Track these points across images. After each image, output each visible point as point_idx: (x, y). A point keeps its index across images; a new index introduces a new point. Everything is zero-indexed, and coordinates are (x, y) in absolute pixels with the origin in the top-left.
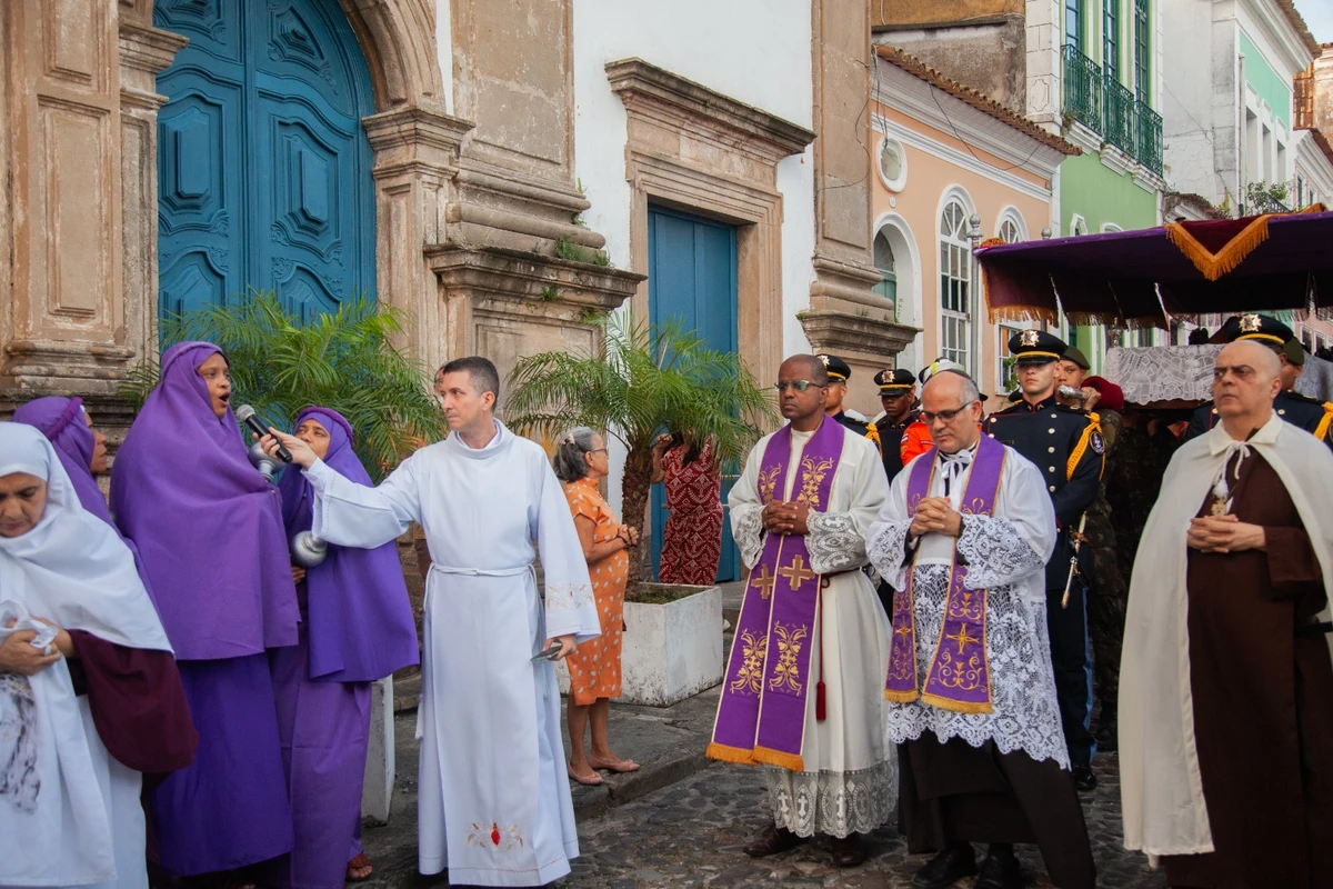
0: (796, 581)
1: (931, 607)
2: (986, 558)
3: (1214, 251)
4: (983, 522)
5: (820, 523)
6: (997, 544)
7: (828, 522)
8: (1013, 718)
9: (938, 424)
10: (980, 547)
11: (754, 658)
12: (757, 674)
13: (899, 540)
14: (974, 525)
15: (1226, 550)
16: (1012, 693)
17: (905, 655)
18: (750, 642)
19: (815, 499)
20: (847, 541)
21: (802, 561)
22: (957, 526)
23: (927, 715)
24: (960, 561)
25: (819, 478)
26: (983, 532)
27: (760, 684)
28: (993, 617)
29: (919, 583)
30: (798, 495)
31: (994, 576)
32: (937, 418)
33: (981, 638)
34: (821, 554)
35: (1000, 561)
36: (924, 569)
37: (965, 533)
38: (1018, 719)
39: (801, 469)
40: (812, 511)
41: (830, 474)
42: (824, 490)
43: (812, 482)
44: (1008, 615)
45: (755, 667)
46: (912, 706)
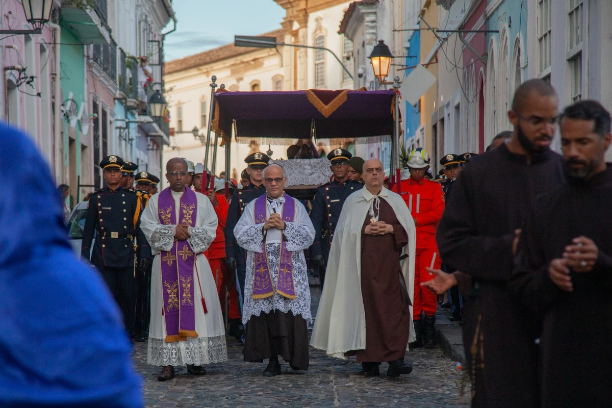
0: (185, 257)
1: (274, 259)
2: (294, 238)
3: (326, 104)
4: (293, 225)
5: (194, 231)
6: (298, 233)
7: (197, 231)
8: (298, 303)
9: (274, 183)
10: (292, 234)
11: (173, 293)
12: (176, 300)
13: (258, 231)
14: (290, 225)
15: (383, 233)
16: (299, 293)
17: (263, 280)
18: (169, 286)
19: (190, 221)
20: (205, 238)
21: (187, 248)
22: (283, 225)
23: (272, 304)
24: (284, 239)
25: (191, 212)
26: (293, 228)
27: (178, 304)
28: (294, 264)
29: (269, 250)
30: (182, 220)
31: (296, 245)
32: (274, 181)
33: (291, 271)
34: (196, 244)
35: (299, 240)
36: (271, 245)
37: (287, 228)
38: (300, 303)
39: (181, 209)
40: (190, 227)
41: (195, 210)
42: (194, 217)
43: (188, 214)
44: (298, 263)
45: (174, 297)
46: (266, 300)
